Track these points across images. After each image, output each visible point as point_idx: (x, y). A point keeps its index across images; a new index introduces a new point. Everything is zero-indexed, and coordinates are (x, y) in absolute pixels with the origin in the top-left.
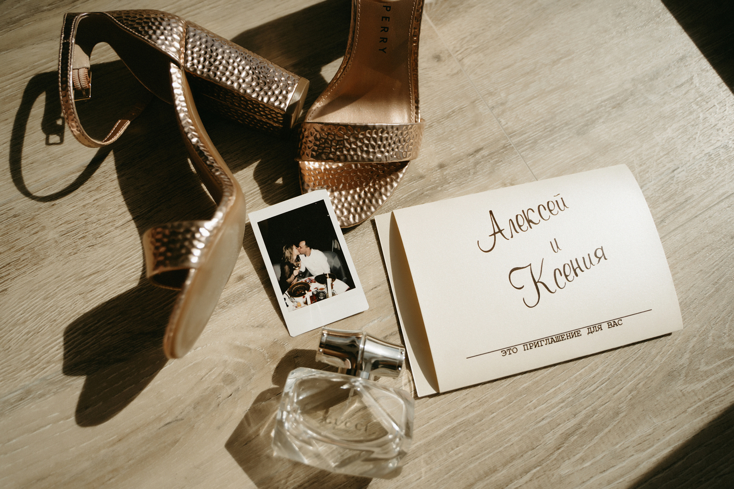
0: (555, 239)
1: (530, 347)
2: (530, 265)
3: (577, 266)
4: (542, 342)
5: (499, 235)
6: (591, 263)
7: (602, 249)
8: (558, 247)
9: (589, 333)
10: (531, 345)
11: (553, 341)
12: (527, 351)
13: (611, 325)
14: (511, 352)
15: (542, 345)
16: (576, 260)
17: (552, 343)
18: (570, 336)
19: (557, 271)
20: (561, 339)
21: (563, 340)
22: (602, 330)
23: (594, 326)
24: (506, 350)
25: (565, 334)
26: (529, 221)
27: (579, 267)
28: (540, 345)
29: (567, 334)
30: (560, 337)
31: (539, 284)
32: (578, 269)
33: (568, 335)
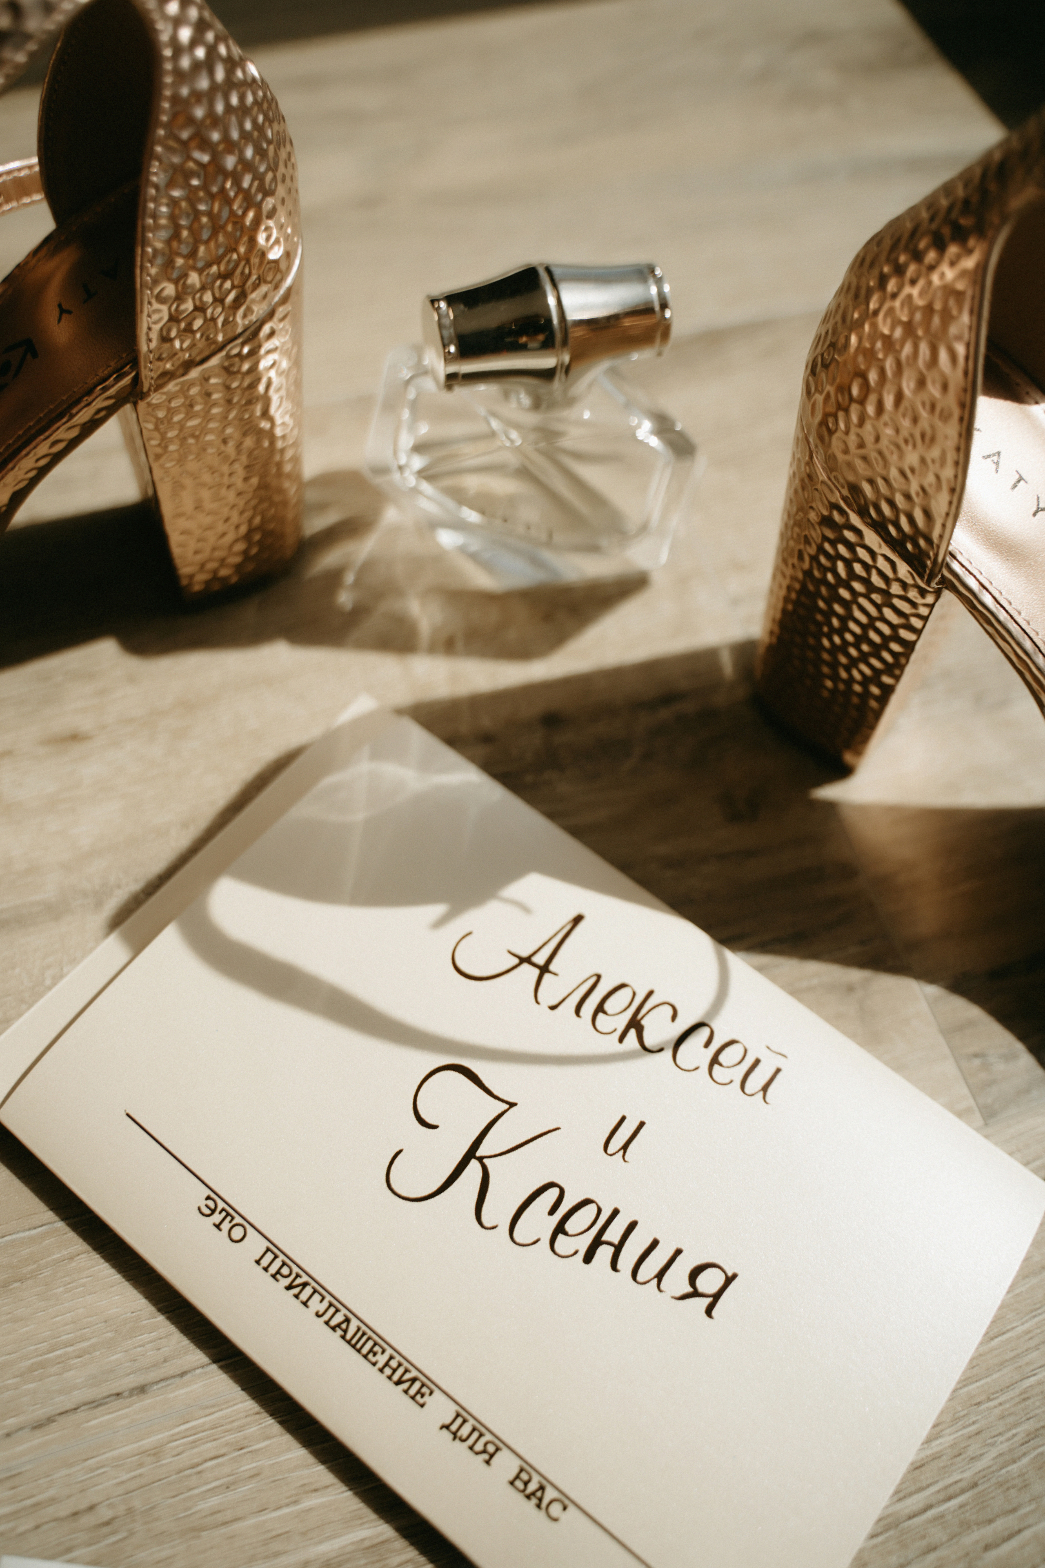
0: (642, 1124)
1: (278, 1272)
2: (512, 1105)
3: (616, 1242)
4: (317, 1297)
5: (529, 973)
6: (660, 1276)
7: (729, 1280)
8: (625, 1147)
9: (447, 1427)
10: (285, 1270)
11: (341, 1328)
12: (259, 1269)
13: (526, 1483)
14: (226, 1226)
15: (305, 1304)
16: (632, 1226)
17: (333, 1329)
18: (394, 1371)
19: (554, 1193)
20: (365, 1350)
21: (365, 1357)
22: (488, 1462)
23: (479, 1430)
24: (221, 1205)
25: (389, 1351)
26: (635, 1024)
27: (618, 1249)
28: (304, 1296)
29: (391, 1358)
30: (370, 1344)
31: (474, 1167)
32: (611, 1250)
33: (394, 1364)
